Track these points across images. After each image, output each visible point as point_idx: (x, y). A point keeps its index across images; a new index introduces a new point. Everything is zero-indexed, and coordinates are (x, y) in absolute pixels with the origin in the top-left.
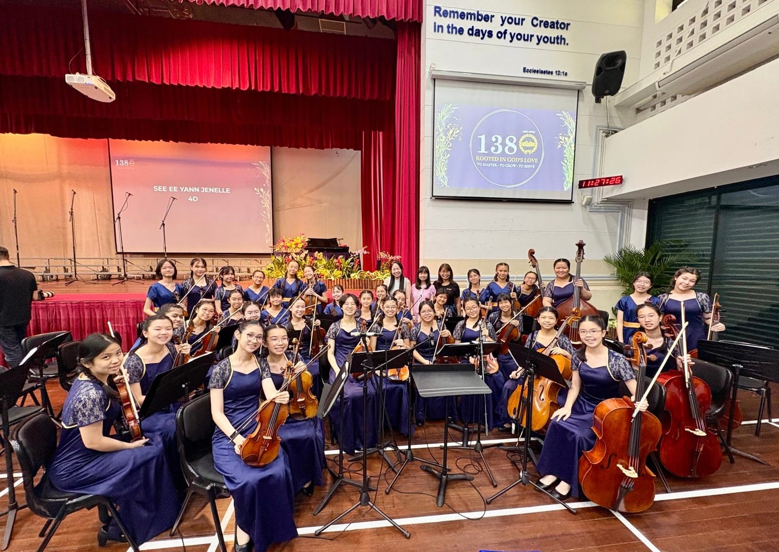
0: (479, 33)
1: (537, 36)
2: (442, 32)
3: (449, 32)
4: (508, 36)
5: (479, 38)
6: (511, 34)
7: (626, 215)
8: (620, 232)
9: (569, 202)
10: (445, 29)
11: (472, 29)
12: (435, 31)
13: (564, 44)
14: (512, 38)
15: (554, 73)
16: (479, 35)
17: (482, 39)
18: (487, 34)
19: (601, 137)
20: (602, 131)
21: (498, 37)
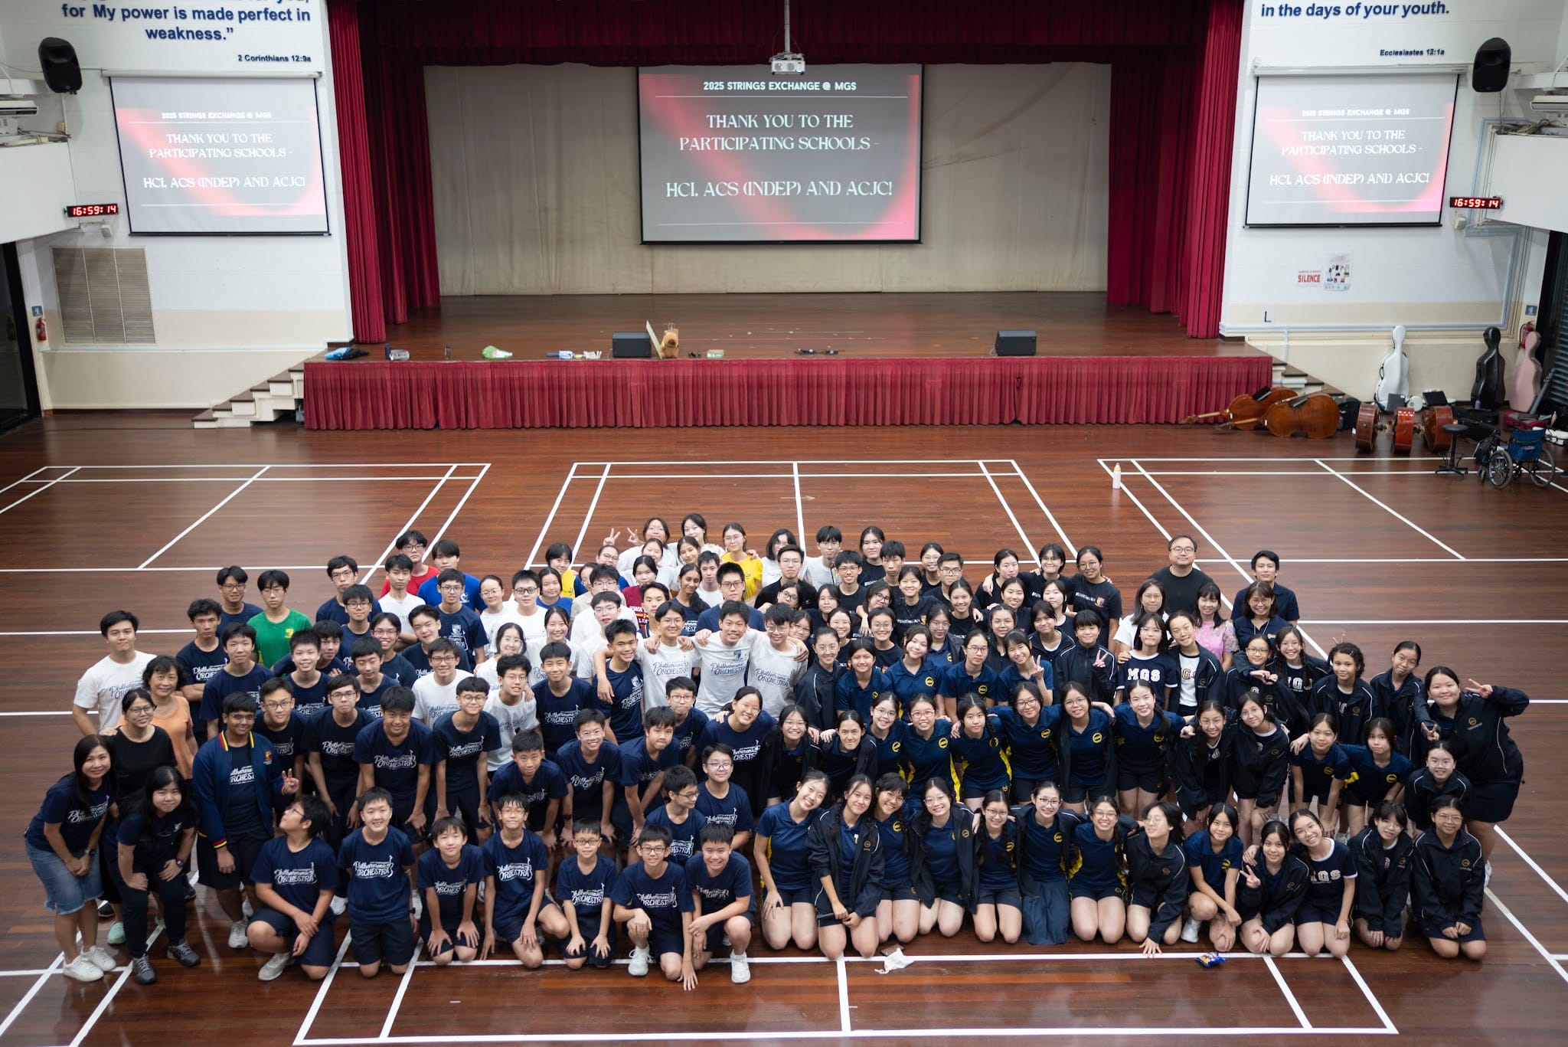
0: (1322, 11)
1: (1404, 7)
2: (1272, 14)
3: (1281, 14)
4: (1362, 11)
5: (1321, 18)
6: (1366, 7)
7: (1522, 239)
8: (1512, 265)
9: (1437, 225)
10: (1277, 11)
11: (1313, 8)
12: (1263, 14)
13: (1443, 12)
14: (1368, 13)
15: (1425, 53)
16: (1321, 14)
17: (1325, 18)
18: (1332, 11)
19: (1489, 133)
20: (1491, 126)
21: (1347, 13)
